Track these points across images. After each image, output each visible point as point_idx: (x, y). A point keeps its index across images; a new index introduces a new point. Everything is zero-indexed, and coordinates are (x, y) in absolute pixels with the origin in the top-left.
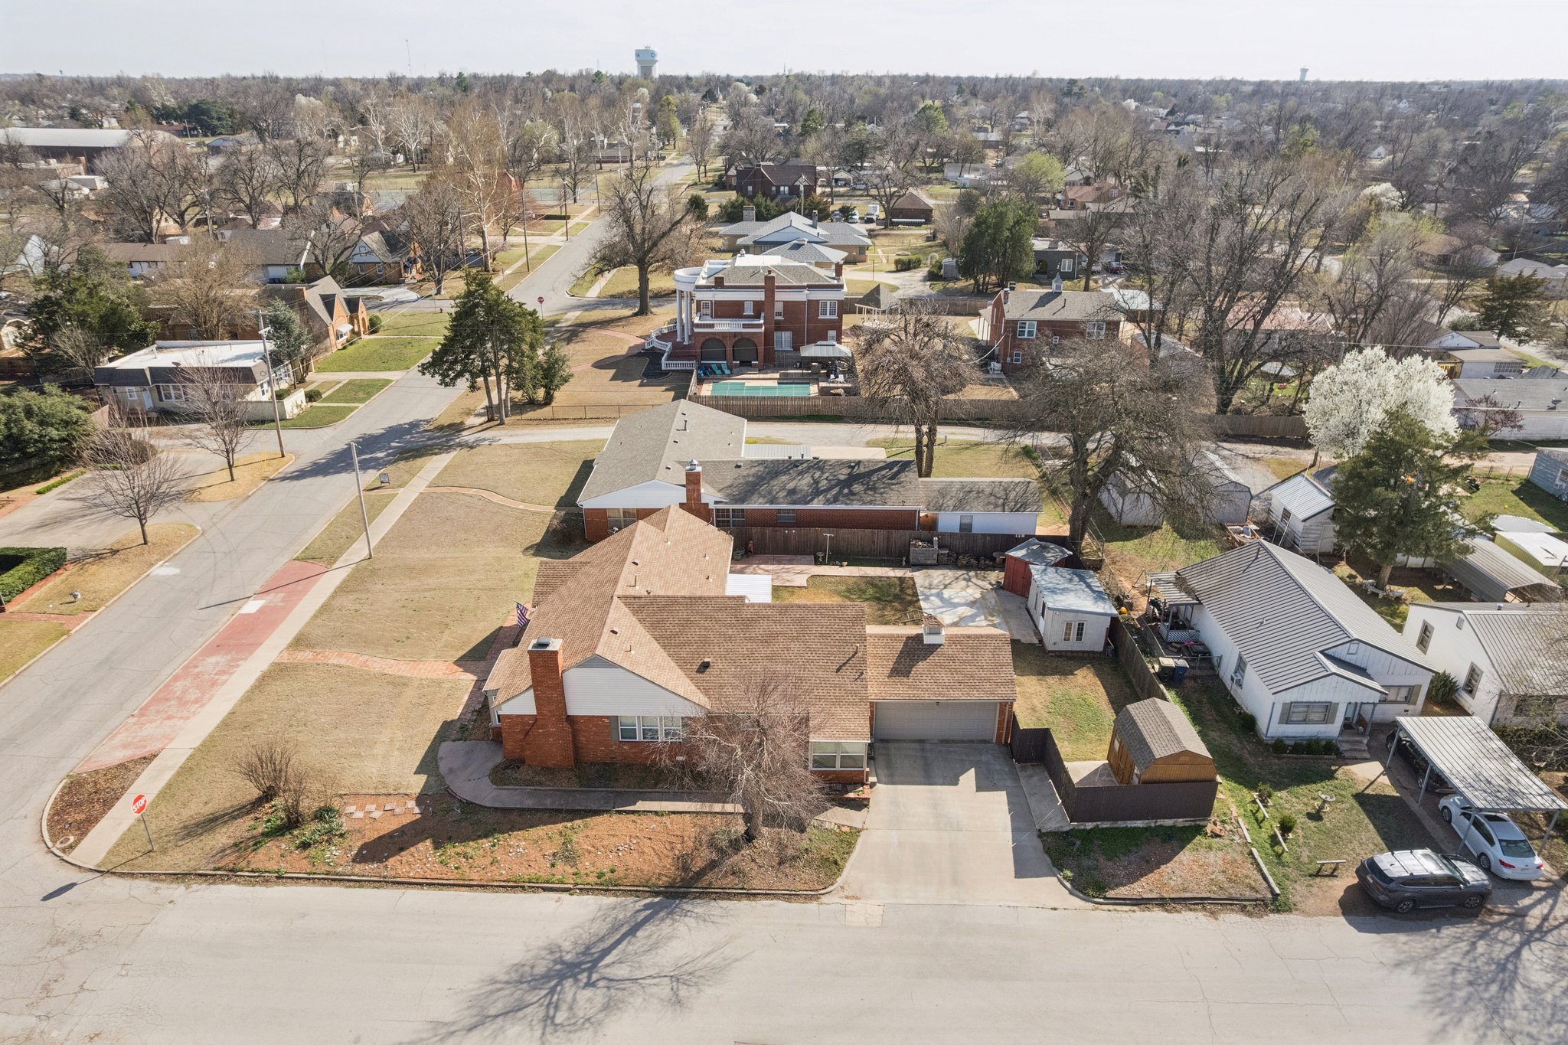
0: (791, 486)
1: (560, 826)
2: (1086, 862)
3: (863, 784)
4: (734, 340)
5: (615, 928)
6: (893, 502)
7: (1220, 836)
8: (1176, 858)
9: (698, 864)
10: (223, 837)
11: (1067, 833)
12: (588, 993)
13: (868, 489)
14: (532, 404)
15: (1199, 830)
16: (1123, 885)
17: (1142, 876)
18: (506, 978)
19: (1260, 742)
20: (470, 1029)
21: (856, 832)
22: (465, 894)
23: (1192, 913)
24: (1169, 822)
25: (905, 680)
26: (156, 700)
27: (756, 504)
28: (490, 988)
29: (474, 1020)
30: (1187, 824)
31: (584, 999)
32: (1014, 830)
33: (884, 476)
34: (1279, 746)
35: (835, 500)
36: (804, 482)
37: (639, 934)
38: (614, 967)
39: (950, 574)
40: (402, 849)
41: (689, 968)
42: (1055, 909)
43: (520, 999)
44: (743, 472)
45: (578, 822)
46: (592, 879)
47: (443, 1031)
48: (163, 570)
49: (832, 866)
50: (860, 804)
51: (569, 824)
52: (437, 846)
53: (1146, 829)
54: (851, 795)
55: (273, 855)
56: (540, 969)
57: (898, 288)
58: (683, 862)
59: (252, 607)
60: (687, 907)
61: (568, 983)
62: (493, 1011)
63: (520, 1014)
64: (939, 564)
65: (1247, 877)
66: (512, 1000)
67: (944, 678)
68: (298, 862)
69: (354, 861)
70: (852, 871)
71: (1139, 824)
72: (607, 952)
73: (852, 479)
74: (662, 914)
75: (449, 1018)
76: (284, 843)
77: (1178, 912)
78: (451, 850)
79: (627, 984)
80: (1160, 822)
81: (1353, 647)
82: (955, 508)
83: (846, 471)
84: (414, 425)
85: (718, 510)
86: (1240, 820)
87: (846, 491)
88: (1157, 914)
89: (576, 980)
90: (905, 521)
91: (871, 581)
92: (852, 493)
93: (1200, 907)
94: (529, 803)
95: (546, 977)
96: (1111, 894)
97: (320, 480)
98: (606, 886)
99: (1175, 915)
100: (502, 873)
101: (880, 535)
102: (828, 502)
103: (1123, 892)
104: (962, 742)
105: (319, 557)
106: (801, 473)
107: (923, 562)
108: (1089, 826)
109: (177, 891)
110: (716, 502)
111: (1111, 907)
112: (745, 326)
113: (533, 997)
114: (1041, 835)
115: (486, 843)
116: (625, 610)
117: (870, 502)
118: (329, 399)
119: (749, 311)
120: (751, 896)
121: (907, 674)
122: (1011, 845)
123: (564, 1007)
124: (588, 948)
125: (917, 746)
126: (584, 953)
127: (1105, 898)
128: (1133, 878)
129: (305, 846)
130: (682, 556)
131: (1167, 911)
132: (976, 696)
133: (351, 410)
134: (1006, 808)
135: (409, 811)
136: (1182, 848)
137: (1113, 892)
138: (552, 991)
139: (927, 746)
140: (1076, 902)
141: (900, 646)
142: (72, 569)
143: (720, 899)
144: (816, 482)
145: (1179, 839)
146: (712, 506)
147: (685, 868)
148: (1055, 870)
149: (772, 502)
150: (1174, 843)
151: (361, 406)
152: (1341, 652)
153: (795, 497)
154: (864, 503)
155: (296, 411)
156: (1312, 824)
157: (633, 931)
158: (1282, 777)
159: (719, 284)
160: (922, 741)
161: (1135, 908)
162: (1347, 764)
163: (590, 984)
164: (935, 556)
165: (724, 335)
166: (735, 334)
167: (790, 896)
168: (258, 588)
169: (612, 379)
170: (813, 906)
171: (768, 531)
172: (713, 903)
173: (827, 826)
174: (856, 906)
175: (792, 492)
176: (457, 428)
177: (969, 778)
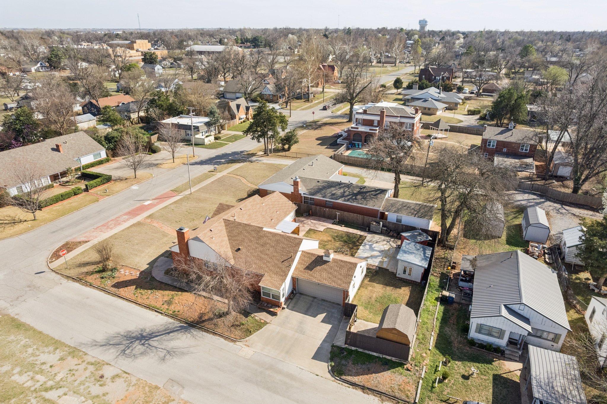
0: (334, 192)
1: (173, 293)
2: (343, 362)
3: (279, 307)
4: (365, 135)
5: (165, 330)
6: (370, 205)
7: (410, 371)
8: (382, 373)
9: (206, 318)
10: (85, 269)
11: (343, 348)
12: (140, 347)
13: (363, 198)
14: (284, 150)
15: (401, 365)
16: (351, 376)
17: (362, 375)
18: (122, 334)
19: (466, 338)
20: (101, 346)
21: (266, 323)
22: (133, 305)
23: (374, 397)
24: (389, 358)
25: (310, 272)
26: (103, 225)
27: (318, 197)
28: (117, 335)
29: (104, 344)
30: (397, 361)
31: (138, 347)
32: (324, 341)
33: (372, 194)
34: (472, 343)
35: (348, 200)
36: (340, 191)
37: (171, 334)
38: (154, 342)
39: (383, 237)
40: (126, 287)
41: (175, 350)
42: (317, 375)
43: (121, 342)
44: (319, 184)
45: (180, 293)
46: (171, 312)
47: (94, 343)
48: (135, 187)
49: (248, 332)
50: (274, 314)
51: (176, 293)
52: (136, 288)
53: (377, 357)
54: (271, 310)
55: (94, 279)
56: (134, 335)
57: (462, 121)
58: (201, 315)
59: (147, 203)
60: (192, 331)
61: (138, 342)
62: (111, 343)
63: (118, 346)
64: (381, 233)
65: (409, 391)
66: (119, 341)
67: (325, 275)
68: (98, 283)
69: (112, 286)
70: (253, 337)
71: (375, 354)
72: (157, 336)
73: (359, 193)
74: (183, 330)
75: (98, 341)
76: (98, 276)
77: (368, 394)
78: (139, 291)
79: (154, 348)
80: (384, 356)
81: (522, 307)
82: (395, 212)
83: (358, 190)
84: (242, 152)
85: (305, 197)
86: (425, 367)
87: (354, 197)
88: (359, 392)
89: (141, 342)
90: (372, 214)
91: (348, 234)
92: (356, 199)
93: (378, 396)
94: (170, 282)
95: (133, 338)
96: (344, 377)
97: (199, 166)
98: (174, 316)
99: (366, 395)
100: (147, 302)
101: (360, 217)
102: (345, 201)
103: (349, 378)
104: (330, 302)
105: (177, 191)
106: (340, 188)
107: (375, 231)
108: (353, 348)
109: (64, 281)
110: (304, 194)
111: (341, 383)
112: (370, 130)
113: (124, 343)
114: (333, 346)
115: (150, 291)
116: (223, 224)
117: (361, 204)
118: (223, 140)
119: (376, 124)
120: (215, 334)
121: (311, 270)
122: (319, 346)
123: (131, 349)
124: (152, 333)
125: (312, 299)
126: (150, 335)
127: (340, 378)
128: (357, 374)
129: (102, 278)
130: (266, 210)
131: (363, 392)
132: (333, 285)
133: (226, 144)
134: (327, 331)
135: (136, 275)
136: (389, 369)
137: (345, 377)
138: (132, 342)
139: (316, 300)
140: (329, 376)
141: (314, 258)
142: (113, 182)
143: (205, 331)
144: (344, 192)
145: (389, 365)
146: (302, 195)
147: (200, 318)
148: (329, 361)
149: (323, 197)
150: (387, 366)
151: (231, 143)
152: (516, 308)
153: (333, 197)
154: (358, 204)
155: (209, 142)
156: (461, 380)
157: (169, 333)
158: (465, 356)
159: (365, 112)
160: (315, 298)
161: (351, 386)
162: (504, 360)
163: (143, 344)
164: (380, 230)
165: (362, 132)
166: (366, 132)
167: (226, 338)
168: (154, 197)
169: (318, 145)
170: (231, 344)
171: (318, 208)
172: (201, 332)
173: (256, 318)
174: (246, 349)
175: (333, 194)
176: (253, 155)
177: (322, 316)
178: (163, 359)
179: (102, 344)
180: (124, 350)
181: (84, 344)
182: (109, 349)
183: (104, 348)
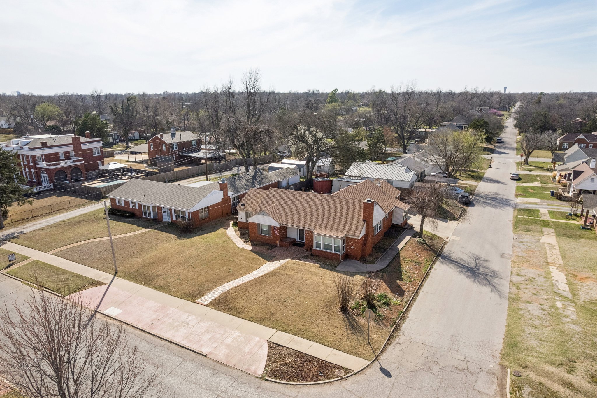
1: (402, 260)
4: (70, 170)
6: (273, 180)
9: (428, 248)
22: (427, 282)
27: (244, 191)
40: (400, 287)
45: (401, 257)
46: (428, 262)
52: (401, 280)
55: (389, 313)
58: (427, 250)
59: (114, 311)
60: (444, 254)
69: (401, 297)
73: (254, 177)
74: (447, 257)
75: (490, 289)
82: (285, 178)
98: (432, 261)
100: (420, 273)
110: (232, 194)
112: (75, 161)
117: (268, 182)
120: (443, 247)
129: (388, 304)
143: (442, 250)
146: (231, 197)
153: (250, 186)
157: (454, 261)
159: (44, 145)
165: (66, 168)
166: (71, 167)
167: (445, 243)
174: (451, 238)
178: (486, 261)
179: (492, 287)
180: (491, 276)
181: (500, 296)
182: (495, 283)
183: (496, 285)
